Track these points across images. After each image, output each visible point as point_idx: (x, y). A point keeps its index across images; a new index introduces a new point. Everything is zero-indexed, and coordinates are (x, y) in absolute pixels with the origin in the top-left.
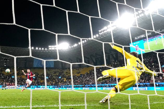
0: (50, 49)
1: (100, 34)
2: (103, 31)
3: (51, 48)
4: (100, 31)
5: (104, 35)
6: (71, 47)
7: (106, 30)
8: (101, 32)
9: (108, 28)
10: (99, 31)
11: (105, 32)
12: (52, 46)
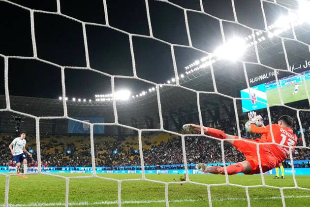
0: (97, 100)
1: (187, 73)
2: (193, 68)
3: (100, 98)
4: (187, 68)
5: (195, 75)
6: (135, 96)
7: (198, 66)
8: (189, 70)
9: (201, 63)
10: (185, 68)
11: (196, 69)
12: (101, 96)
